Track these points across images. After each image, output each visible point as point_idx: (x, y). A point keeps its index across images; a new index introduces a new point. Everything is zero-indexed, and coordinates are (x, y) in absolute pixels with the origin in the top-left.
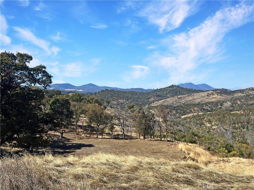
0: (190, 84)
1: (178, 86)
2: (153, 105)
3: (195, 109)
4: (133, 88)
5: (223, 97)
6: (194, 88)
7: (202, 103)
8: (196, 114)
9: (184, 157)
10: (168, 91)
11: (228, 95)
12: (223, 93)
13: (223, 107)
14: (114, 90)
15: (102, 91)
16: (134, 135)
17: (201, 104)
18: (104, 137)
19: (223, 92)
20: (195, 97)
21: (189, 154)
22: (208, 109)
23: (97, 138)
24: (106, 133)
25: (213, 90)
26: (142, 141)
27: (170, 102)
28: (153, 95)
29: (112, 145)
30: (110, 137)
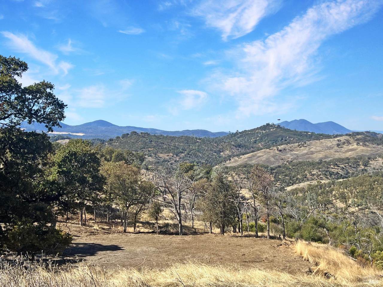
0: (304, 122)
1: (279, 126)
2: (228, 164)
3: (313, 173)
4: (188, 130)
5: (369, 149)
6: (310, 131)
7: (327, 160)
8: (315, 183)
9: (307, 270)
10: (258, 136)
11: (378, 145)
12: (369, 140)
13: (368, 168)
14: (148, 134)
15: (125, 136)
16: (198, 225)
17: (325, 162)
18: (138, 229)
19: (369, 138)
20: (312, 149)
21: (317, 264)
22: (339, 172)
23: (125, 231)
24: (142, 223)
25: (350, 135)
26: (219, 238)
27: (264, 158)
28: (229, 144)
29: (159, 245)
30: (150, 231)
